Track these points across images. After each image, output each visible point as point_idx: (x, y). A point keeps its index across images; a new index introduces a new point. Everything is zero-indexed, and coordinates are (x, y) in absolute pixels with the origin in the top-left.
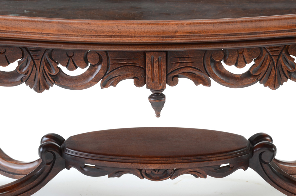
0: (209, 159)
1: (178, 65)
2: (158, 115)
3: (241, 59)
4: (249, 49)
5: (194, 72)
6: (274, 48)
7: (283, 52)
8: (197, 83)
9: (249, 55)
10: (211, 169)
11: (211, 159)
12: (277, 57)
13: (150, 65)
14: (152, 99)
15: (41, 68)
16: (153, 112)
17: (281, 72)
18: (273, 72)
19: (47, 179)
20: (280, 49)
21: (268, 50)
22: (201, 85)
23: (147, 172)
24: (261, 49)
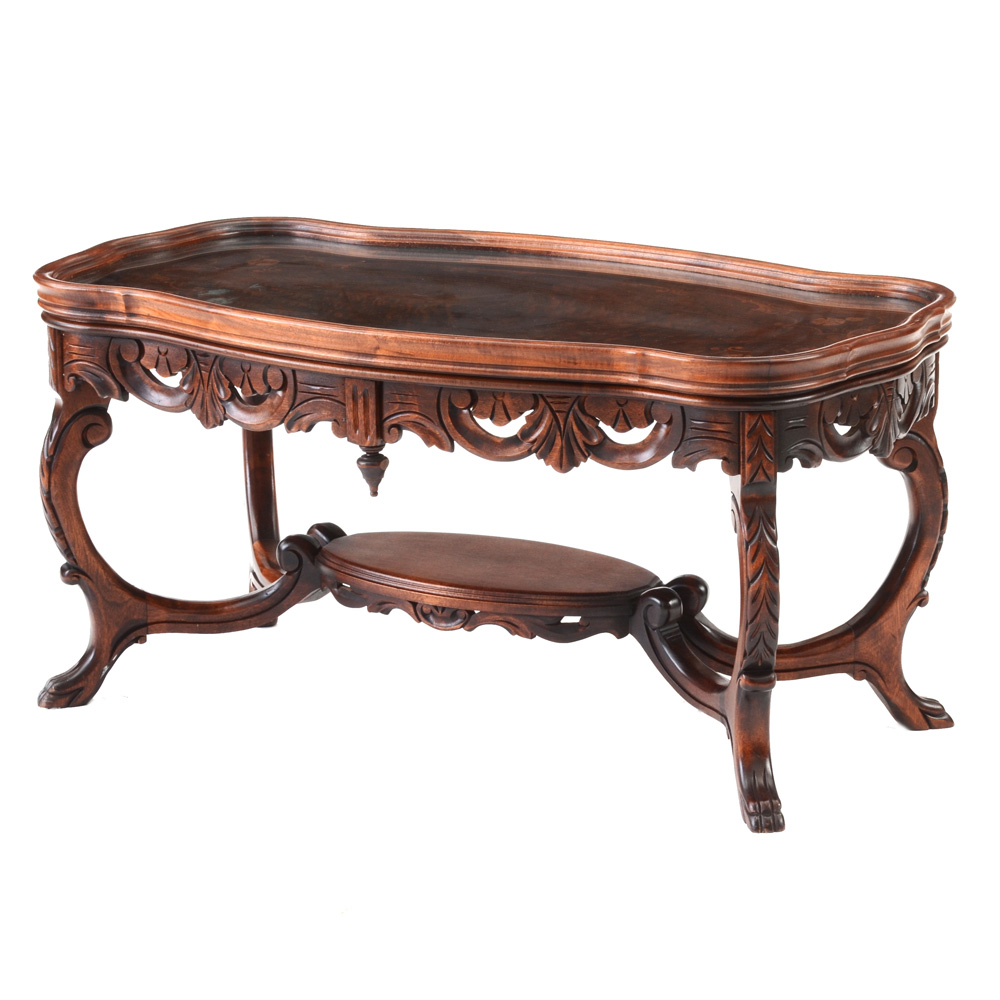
0: (534, 602)
1: (397, 407)
2: (375, 493)
3: (499, 410)
4: (513, 395)
5: (423, 422)
6: (559, 397)
7: (576, 407)
8: (428, 443)
9: (514, 404)
10: (538, 621)
11: (537, 602)
12: (565, 415)
13: (351, 401)
14: (362, 463)
15: (210, 387)
16: (366, 487)
17: (573, 444)
18: (558, 441)
19: (284, 603)
20: (570, 401)
21: (549, 400)
22: (434, 448)
23: (424, 609)
24: (535, 396)
